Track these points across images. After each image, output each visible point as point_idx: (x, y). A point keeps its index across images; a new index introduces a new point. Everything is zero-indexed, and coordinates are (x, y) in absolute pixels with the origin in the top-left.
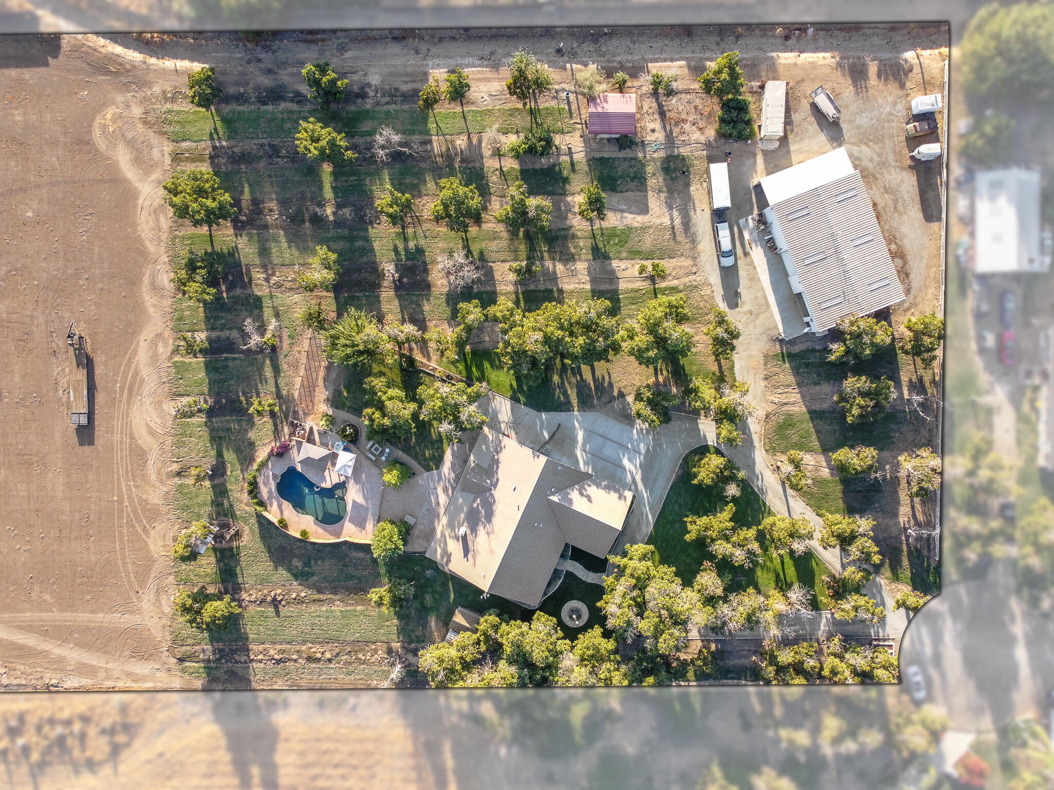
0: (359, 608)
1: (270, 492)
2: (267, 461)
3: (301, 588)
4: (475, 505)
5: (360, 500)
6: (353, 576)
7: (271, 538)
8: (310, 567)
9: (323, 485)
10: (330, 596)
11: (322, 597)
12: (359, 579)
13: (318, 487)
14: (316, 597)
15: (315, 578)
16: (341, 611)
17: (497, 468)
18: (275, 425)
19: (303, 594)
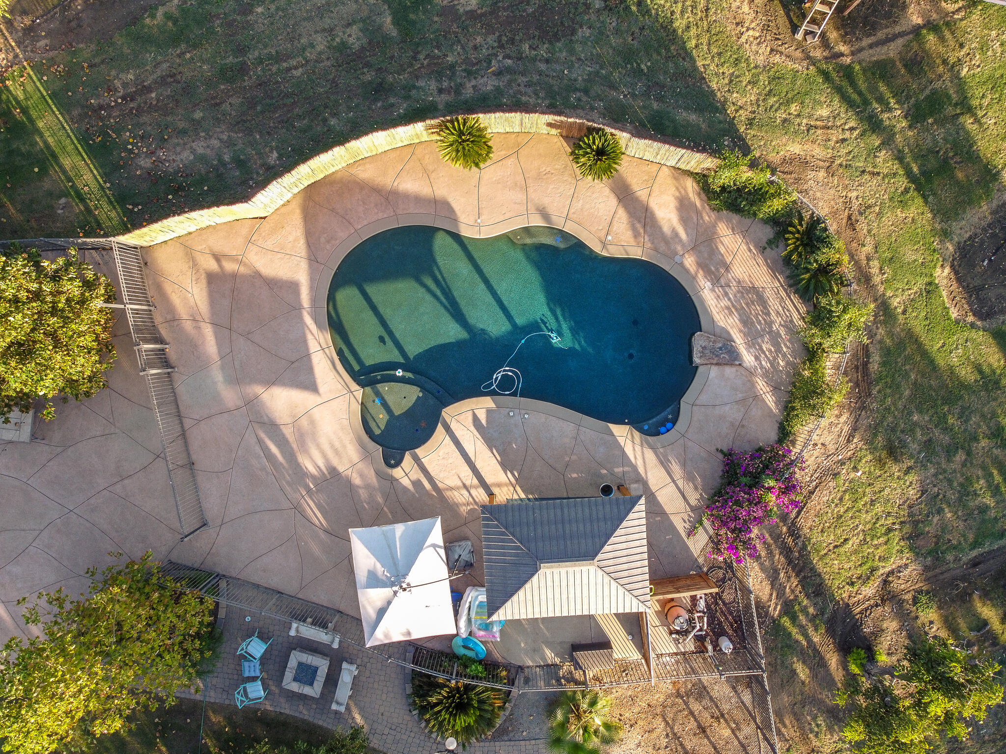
1: (717, 269)
2: (788, 409)
9: (482, 406)
13: (506, 384)
18: (815, 585)
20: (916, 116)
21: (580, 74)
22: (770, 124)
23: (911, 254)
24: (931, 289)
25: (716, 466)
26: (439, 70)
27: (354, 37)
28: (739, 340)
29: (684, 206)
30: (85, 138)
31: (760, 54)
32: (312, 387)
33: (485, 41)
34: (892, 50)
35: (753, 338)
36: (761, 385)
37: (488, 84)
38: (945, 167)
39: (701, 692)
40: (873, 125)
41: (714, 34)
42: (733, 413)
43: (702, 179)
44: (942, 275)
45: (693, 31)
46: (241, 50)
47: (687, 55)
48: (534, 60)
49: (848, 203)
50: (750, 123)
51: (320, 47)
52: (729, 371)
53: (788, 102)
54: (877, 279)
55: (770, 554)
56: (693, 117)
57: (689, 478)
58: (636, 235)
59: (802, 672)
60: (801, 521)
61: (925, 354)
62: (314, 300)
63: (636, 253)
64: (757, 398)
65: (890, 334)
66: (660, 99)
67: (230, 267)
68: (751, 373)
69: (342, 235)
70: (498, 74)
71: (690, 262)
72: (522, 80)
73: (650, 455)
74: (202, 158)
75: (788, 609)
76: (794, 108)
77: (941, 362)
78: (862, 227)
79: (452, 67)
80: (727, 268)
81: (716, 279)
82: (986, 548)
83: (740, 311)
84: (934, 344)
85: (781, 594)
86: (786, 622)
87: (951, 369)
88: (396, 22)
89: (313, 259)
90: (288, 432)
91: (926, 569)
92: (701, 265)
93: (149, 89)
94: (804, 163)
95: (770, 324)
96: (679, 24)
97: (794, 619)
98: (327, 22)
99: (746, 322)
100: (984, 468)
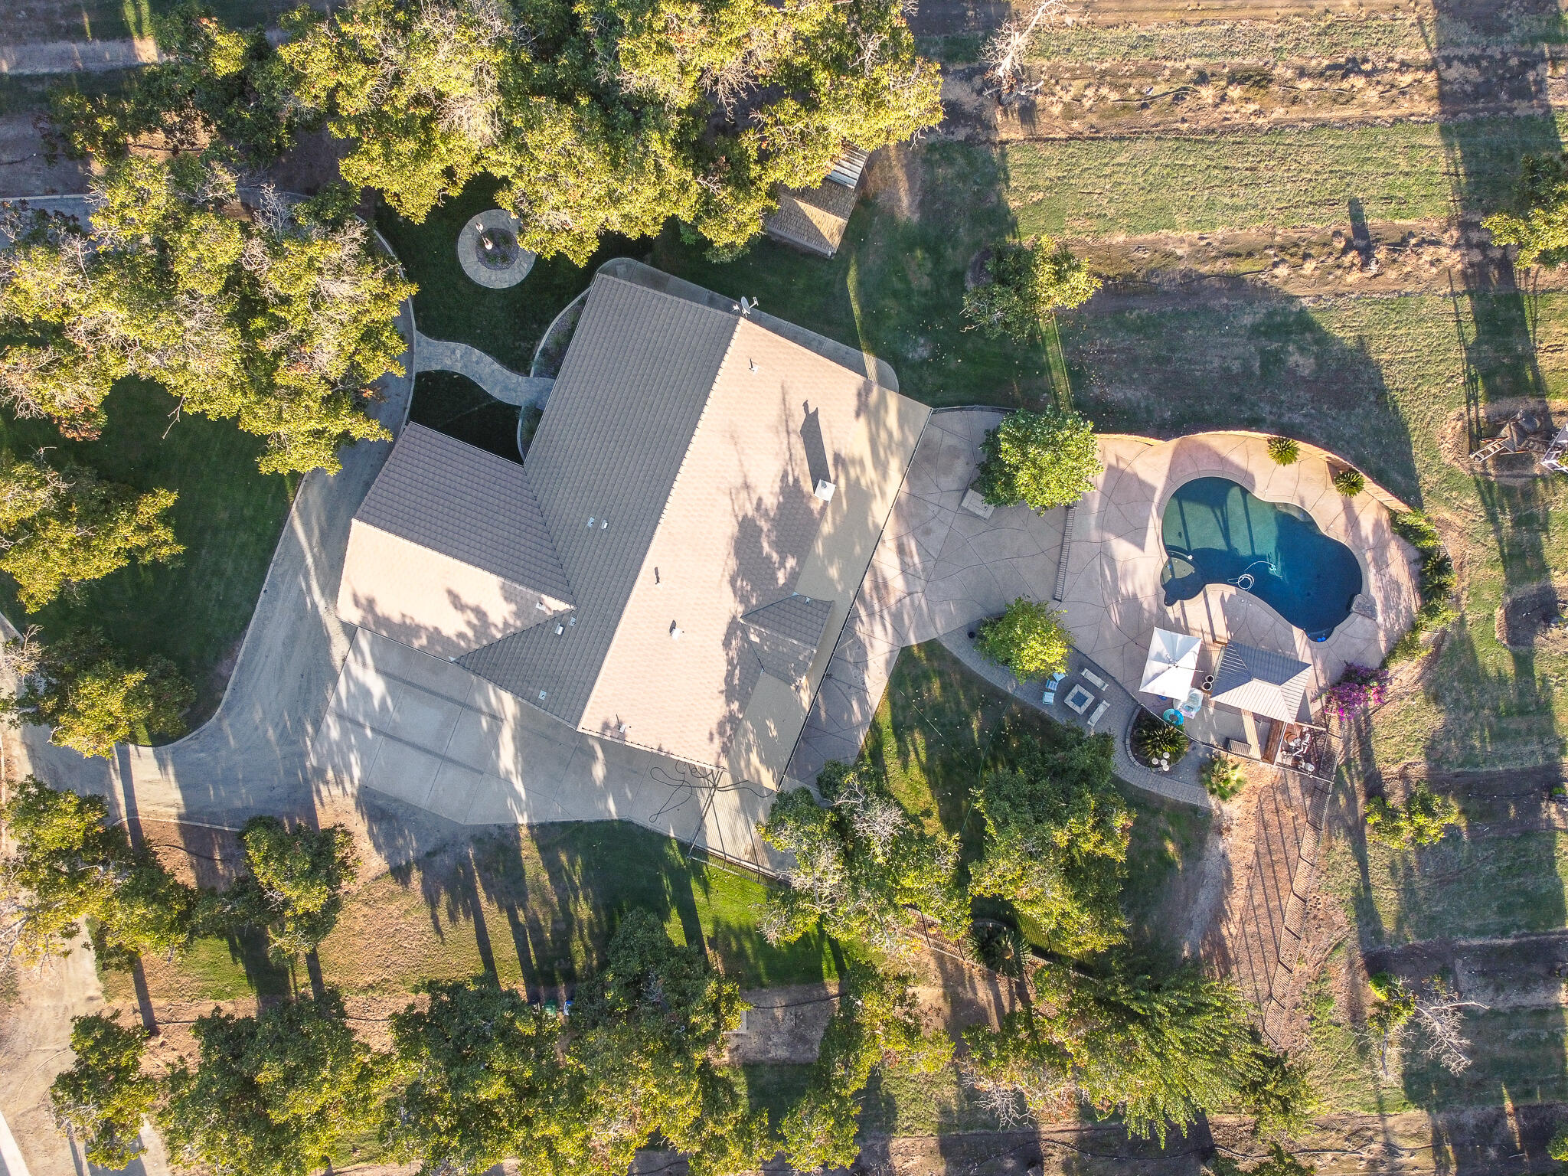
0: (1120, 238)
1: (1381, 564)
2: (1392, 653)
3: (1289, 289)
4: (791, 562)
5: (1122, 549)
6: (1138, 330)
7: (1377, 432)
8: (1263, 352)
9: (1229, 590)
10: (1205, 269)
11: (1228, 266)
12: (1121, 324)
14: (1244, 266)
15: (1247, 320)
16: (1172, 226)
17: (730, 675)
18: (1367, 755)
19: (1282, 271)
20: (1517, 523)
21: (1348, 432)
22: (1438, 497)
23: (1486, 595)
24: (1490, 618)
25: (1340, 670)
26: (1274, 401)
27: (1236, 366)
28: (1379, 607)
29: (1377, 525)
30: (1069, 365)
31: (1447, 458)
32: (1141, 546)
33: (1305, 395)
34: (1518, 483)
35: (1387, 609)
36: (1381, 634)
37: (1297, 419)
38: (1522, 556)
39: (1285, 790)
40: (1492, 518)
41: (1427, 438)
42: (1361, 645)
43: (1393, 515)
44: (1499, 613)
45: (1417, 433)
46: (1172, 350)
47: (1409, 444)
48: (1327, 415)
49: (1463, 555)
50: (1429, 493)
51: (1216, 365)
52: (1367, 621)
53: (1452, 490)
54: (1463, 602)
55: (1350, 729)
56: (1399, 478)
57: (1324, 671)
58: (1346, 531)
59: (1342, 800)
60: (1373, 717)
61: (1473, 651)
62: (1161, 501)
63: (1342, 540)
64: (1376, 641)
65: (1459, 635)
66: (1386, 461)
67: (1122, 465)
68: (1378, 627)
69: (1190, 471)
70: (1305, 416)
71: (1369, 556)
72: (1316, 423)
73: (1308, 651)
74: (1129, 400)
75: (1348, 762)
76: (1454, 494)
77: (1480, 659)
78: (1467, 570)
79: (1282, 402)
80: (1387, 566)
81: (1379, 570)
82: (1467, 769)
83: (1386, 591)
84: (1480, 648)
85: (1347, 751)
86: (1344, 769)
87: (1484, 665)
88: (1261, 367)
89: (1169, 477)
90: (1119, 565)
91: (1430, 769)
92: (1374, 559)
93: (1114, 352)
94: (1448, 525)
95: (1398, 604)
96: (1411, 426)
97: (1349, 769)
98: (1224, 353)
99: (1386, 598)
100: (1482, 725)
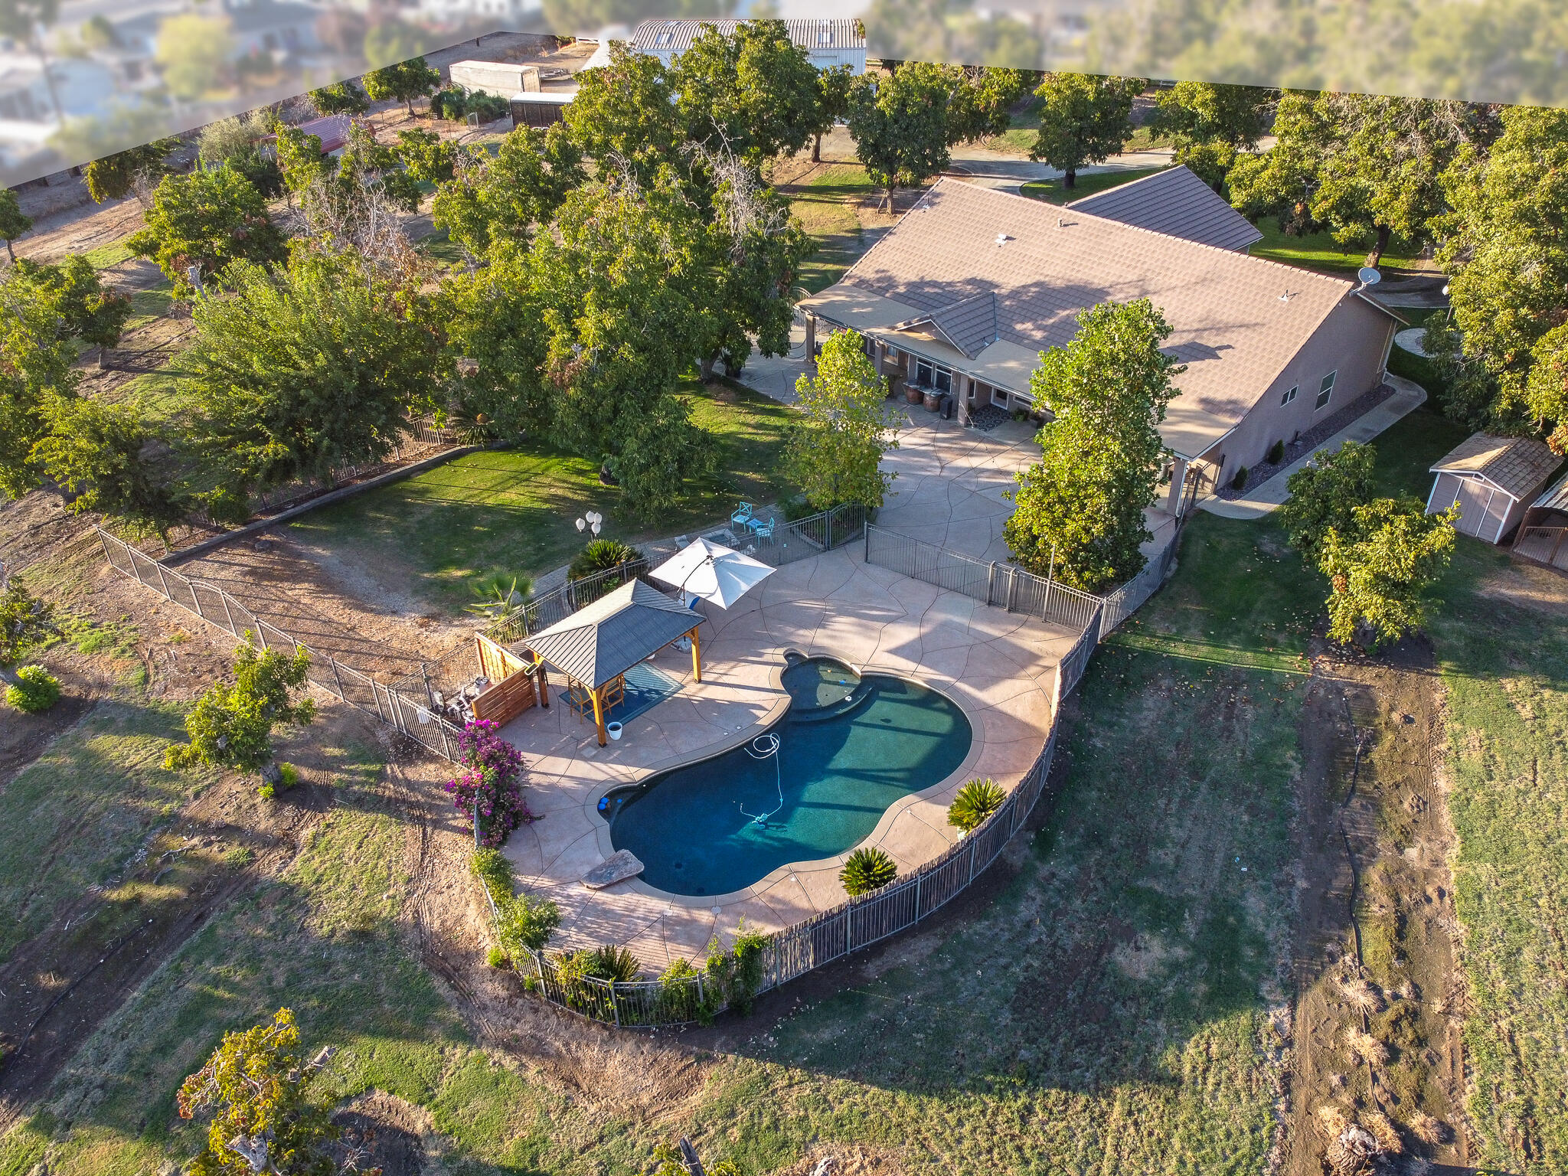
8: (1182, 903)
9: (766, 719)
11: (1378, 906)
12: (1277, 741)
13: (765, 743)
14: (1375, 940)
15: (1254, 903)
19: (1357, 994)
24: (426, 1098)
25: (536, 810)
27: (1162, 856)
28: (599, 896)
30: (1216, 668)
33: (1071, 938)
35: (587, 907)
36: (545, 883)
37: (1026, 911)
41: (892, 1129)
42: (553, 848)
57: (551, 787)
58: (772, 898)
63: (757, 887)
64: (542, 872)
68: (565, 883)
69: (990, 734)
71: (705, 917)
85: (395, 780)
86: (376, 767)
92: (693, 921)
